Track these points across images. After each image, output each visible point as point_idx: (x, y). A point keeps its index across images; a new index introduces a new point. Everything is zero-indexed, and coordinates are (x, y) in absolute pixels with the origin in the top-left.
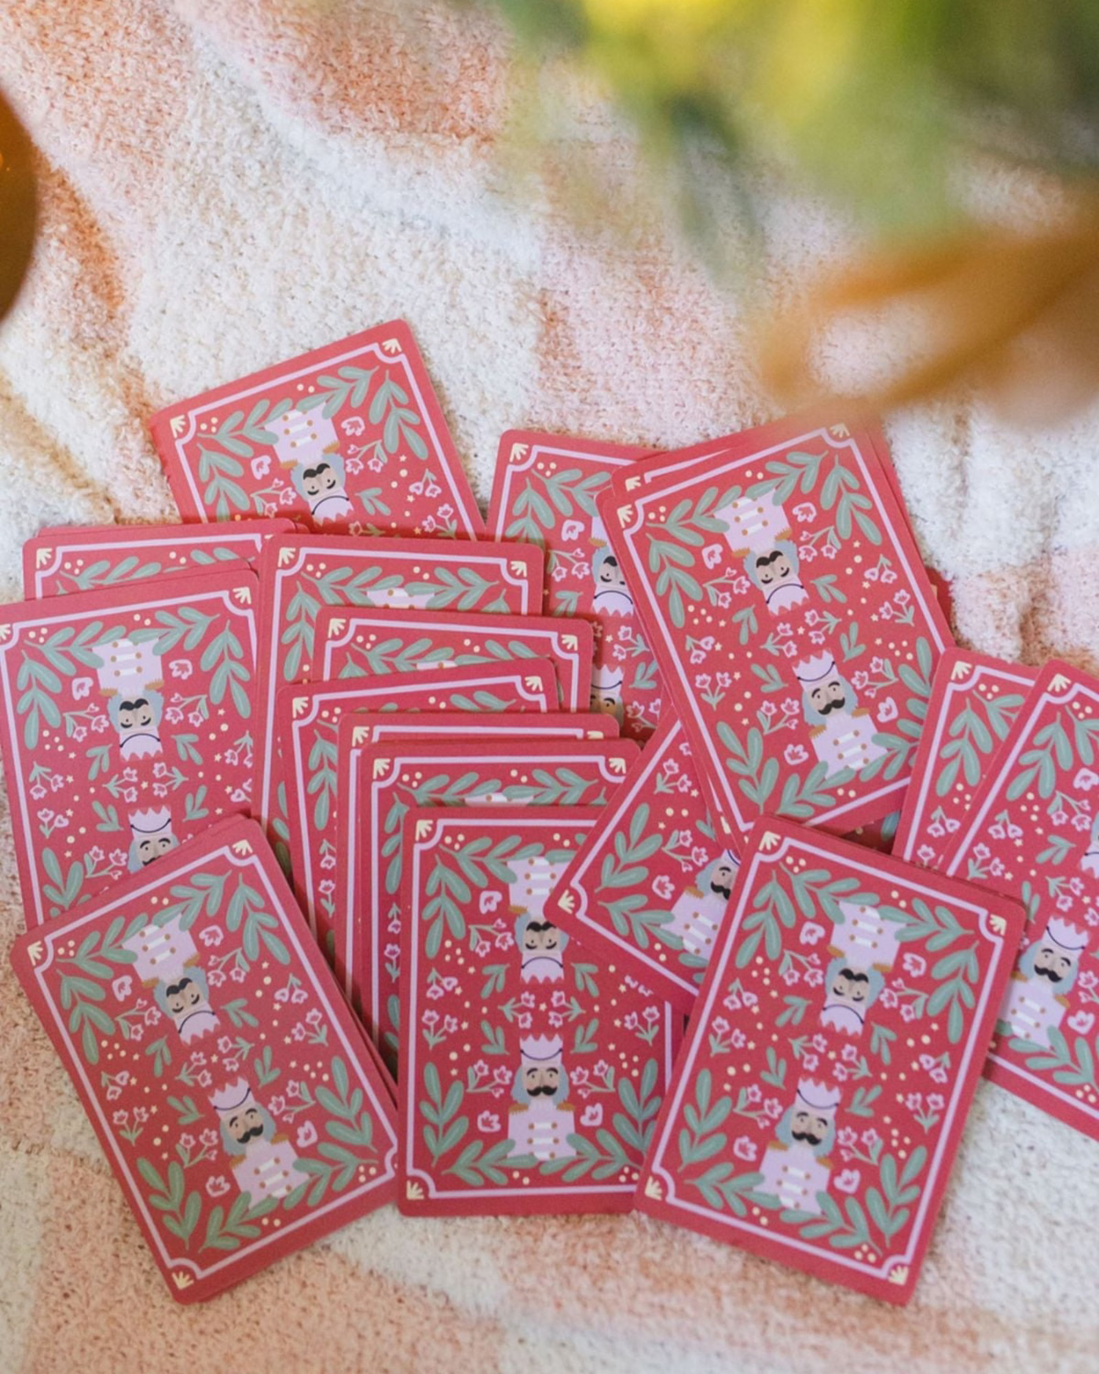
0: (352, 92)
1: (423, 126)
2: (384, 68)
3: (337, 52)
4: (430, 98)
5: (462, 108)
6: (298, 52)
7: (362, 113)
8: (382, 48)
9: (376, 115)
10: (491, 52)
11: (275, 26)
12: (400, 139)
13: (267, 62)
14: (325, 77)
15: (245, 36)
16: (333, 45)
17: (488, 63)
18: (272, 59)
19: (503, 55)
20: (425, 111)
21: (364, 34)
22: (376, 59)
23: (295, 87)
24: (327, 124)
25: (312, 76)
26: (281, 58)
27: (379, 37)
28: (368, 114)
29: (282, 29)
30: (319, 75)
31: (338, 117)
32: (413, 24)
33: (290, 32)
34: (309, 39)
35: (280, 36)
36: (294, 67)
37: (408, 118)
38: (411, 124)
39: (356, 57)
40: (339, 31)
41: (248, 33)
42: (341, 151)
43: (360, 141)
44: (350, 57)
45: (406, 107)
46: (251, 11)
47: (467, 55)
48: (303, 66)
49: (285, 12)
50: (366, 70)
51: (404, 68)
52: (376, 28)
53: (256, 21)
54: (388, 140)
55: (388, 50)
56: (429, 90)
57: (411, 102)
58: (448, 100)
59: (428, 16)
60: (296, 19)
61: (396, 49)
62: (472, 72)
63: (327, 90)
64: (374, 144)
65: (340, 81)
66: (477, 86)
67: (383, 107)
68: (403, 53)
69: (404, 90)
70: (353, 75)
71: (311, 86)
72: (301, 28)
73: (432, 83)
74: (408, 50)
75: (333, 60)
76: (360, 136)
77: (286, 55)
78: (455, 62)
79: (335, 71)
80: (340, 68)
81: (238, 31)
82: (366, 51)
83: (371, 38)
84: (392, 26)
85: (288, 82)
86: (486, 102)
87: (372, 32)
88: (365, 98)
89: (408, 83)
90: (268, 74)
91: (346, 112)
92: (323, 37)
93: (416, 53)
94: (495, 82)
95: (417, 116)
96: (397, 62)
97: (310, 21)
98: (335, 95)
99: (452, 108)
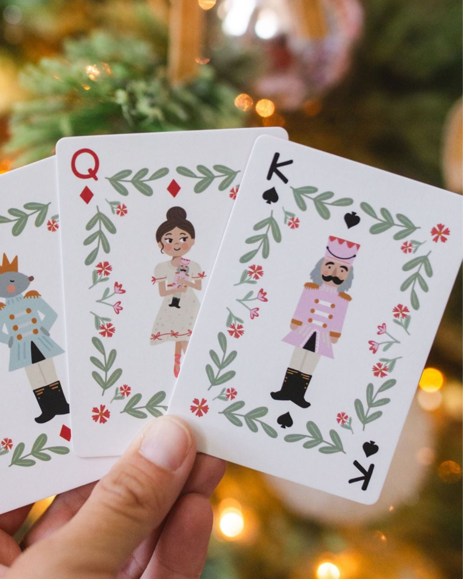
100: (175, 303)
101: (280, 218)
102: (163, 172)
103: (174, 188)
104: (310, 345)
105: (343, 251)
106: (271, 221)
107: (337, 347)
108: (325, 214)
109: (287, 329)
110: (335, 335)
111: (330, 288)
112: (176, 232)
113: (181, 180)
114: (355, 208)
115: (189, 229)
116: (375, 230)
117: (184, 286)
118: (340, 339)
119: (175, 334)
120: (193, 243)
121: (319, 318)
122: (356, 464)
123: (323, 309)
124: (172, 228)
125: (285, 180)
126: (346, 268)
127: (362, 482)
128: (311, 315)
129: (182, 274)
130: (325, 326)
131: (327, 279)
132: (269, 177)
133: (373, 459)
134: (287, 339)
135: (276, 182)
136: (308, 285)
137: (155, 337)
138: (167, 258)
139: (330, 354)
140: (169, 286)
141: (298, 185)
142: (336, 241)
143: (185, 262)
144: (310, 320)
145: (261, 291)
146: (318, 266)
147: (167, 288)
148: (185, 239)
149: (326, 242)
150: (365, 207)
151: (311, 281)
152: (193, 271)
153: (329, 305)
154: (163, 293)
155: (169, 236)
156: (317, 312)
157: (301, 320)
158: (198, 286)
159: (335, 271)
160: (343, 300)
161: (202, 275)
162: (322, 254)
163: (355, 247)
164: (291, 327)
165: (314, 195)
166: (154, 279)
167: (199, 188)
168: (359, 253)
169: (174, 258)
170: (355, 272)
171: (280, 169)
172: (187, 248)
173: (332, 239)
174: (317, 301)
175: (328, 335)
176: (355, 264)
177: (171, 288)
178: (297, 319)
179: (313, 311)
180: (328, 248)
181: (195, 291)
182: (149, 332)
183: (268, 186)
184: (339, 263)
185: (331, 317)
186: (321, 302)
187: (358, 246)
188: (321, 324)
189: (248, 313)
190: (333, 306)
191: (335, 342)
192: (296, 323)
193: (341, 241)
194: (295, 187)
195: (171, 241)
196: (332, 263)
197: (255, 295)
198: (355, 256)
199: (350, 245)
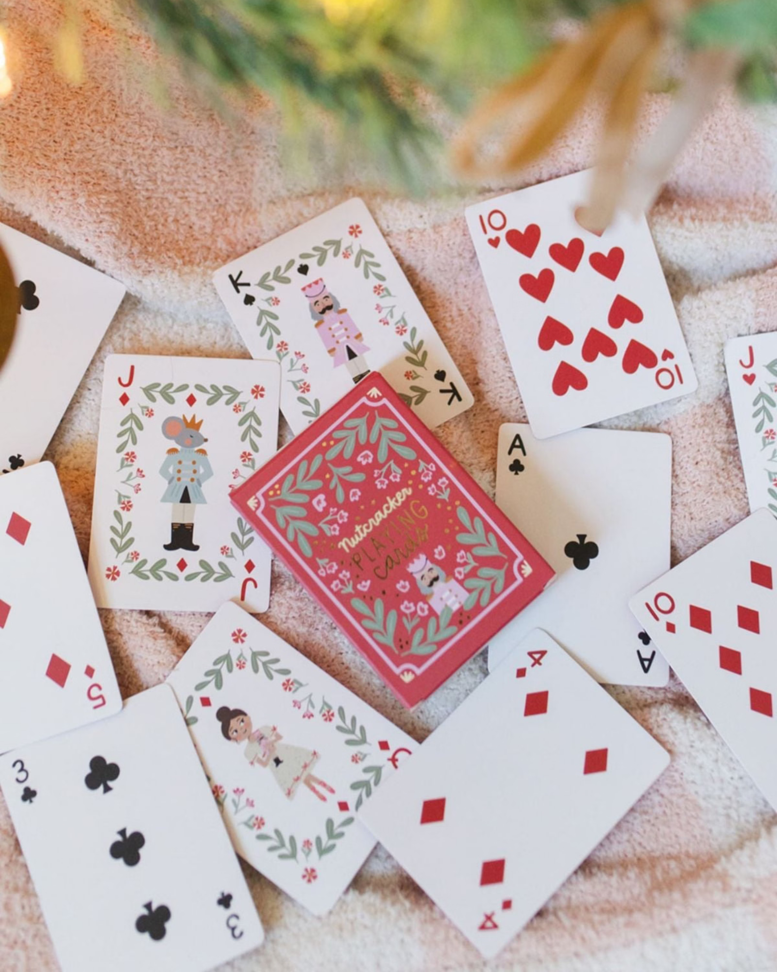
0: (150, 249)
1: (198, 260)
2: (166, 232)
3: (136, 226)
4: (198, 244)
5: (219, 245)
6: (114, 229)
7: (159, 260)
8: (162, 220)
9: (168, 260)
10: (229, 209)
11: (98, 216)
12: (186, 269)
13: (96, 239)
14: (132, 242)
15: (80, 226)
16: (133, 222)
17: (228, 215)
18: (99, 237)
19: (236, 208)
20: (197, 253)
21: (151, 213)
22: (160, 227)
23: (116, 251)
24: (140, 271)
25: (124, 243)
26: (104, 235)
27: (159, 213)
28: (162, 260)
29: (101, 216)
30: (129, 242)
31: (146, 265)
32: (178, 201)
33: (107, 217)
34: (118, 220)
35: (101, 222)
36: (113, 239)
37: (187, 259)
38: (190, 261)
39: (148, 228)
40: (135, 214)
41: (82, 223)
42: (153, 285)
43: (163, 275)
44: (144, 228)
45: (184, 252)
46: (81, 208)
47: (215, 213)
48: (119, 238)
49: (101, 206)
50: (155, 235)
51: (178, 229)
52: (157, 208)
53: (86, 214)
54: (180, 271)
55: (166, 220)
56: (196, 239)
57: (187, 249)
58: (209, 244)
59: (187, 194)
60: (108, 209)
61: (170, 219)
62: (220, 223)
63: (135, 250)
64: (172, 275)
65: (141, 244)
66: (226, 231)
67: (170, 254)
68: (176, 221)
69: (181, 243)
70: (148, 240)
71: (125, 249)
72: (113, 215)
73: (197, 234)
74: (179, 218)
75: (136, 233)
76: (161, 272)
77: (107, 232)
78: (209, 219)
79: (137, 238)
80: (140, 236)
81: (75, 223)
82: (153, 223)
83: (155, 214)
84: (166, 204)
85: (112, 250)
86: (233, 238)
87: (154, 211)
88: (158, 251)
89: (181, 238)
90: (98, 247)
91: (149, 261)
92: (126, 219)
93: (184, 219)
94: (235, 226)
95: (193, 256)
96: (173, 227)
97: (117, 210)
98: (140, 253)
99: (213, 247)
100: (278, 761)
101: (266, 307)
102: (190, 700)
103: (206, 702)
104: (352, 355)
105: (316, 290)
106: (263, 313)
107: (366, 340)
108: (287, 281)
109: (330, 359)
110: (359, 336)
111: (329, 315)
112: (234, 723)
113: (204, 693)
114: (299, 262)
115: (239, 713)
116: (321, 262)
117: (271, 747)
118: (364, 335)
119: (297, 779)
120: (249, 718)
121: (341, 336)
122: (442, 391)
123: (338, 329)
124: (229, 724)
125: (248, 285)
126: (327, 297)
127: (455, 398)
128: (335, 339)
129: (263, 741)
130: (348, 337)
131: (323, 312)
132: (238, 291)
133: (448, 379)
134: (336, 364)
135: (244, 290)
136: (317, 326)
137: (289, 793)
138: (245, 743)
139: (367, 349)
140: (264, 756)
141: (257, 281)
142: (308, 289)
143: (257, 733)
144: (338, 342)
145: (296, 353)
146: (312, 310)
147: (264, 759)
148: (242, 721)
149: (303, 294)
150: (303, 256)
151: (316, 322)
152: (267, 733)
153: (338, 324)
154: (264, 764)
155: (232, 731)
156: (336, 334)
157: (332, 347)
158: (279, 737)
159: (323, 303)
160: (343, 314)
161: (274, 729)
162: (307, 302)
163: (320, 282)
164: (332, 356)
165: (271, 277)
166: (252, 763)
167: (219, 685)
168: (326, 282)
169: (249, 738)
170: (334, 294)
171: (239, 282)
172: (249, 725)
173: (304, 289)
174: (330, 329)
175: (355, 340)
176: (329, 290)
177: (266, 756)
178: (330, 348)
179: (333, 336)
180: (307, 296)
181: (282, 742)
182: (282, 794)
183: (242, 296)
184: (320, 298)
185: (346, 329)
186: (333, 327)
187: (321, 279)
188: (345, 338)
189: (301, 372)
190: (341, 323)
191: (362, 340)
192: (331, 351)
193: (310, 286)
194: (257, 282)
195: (236, 731)
196: (317, 302)
197: (295, 359)
198: (325, 286)
199: (316, 283)
